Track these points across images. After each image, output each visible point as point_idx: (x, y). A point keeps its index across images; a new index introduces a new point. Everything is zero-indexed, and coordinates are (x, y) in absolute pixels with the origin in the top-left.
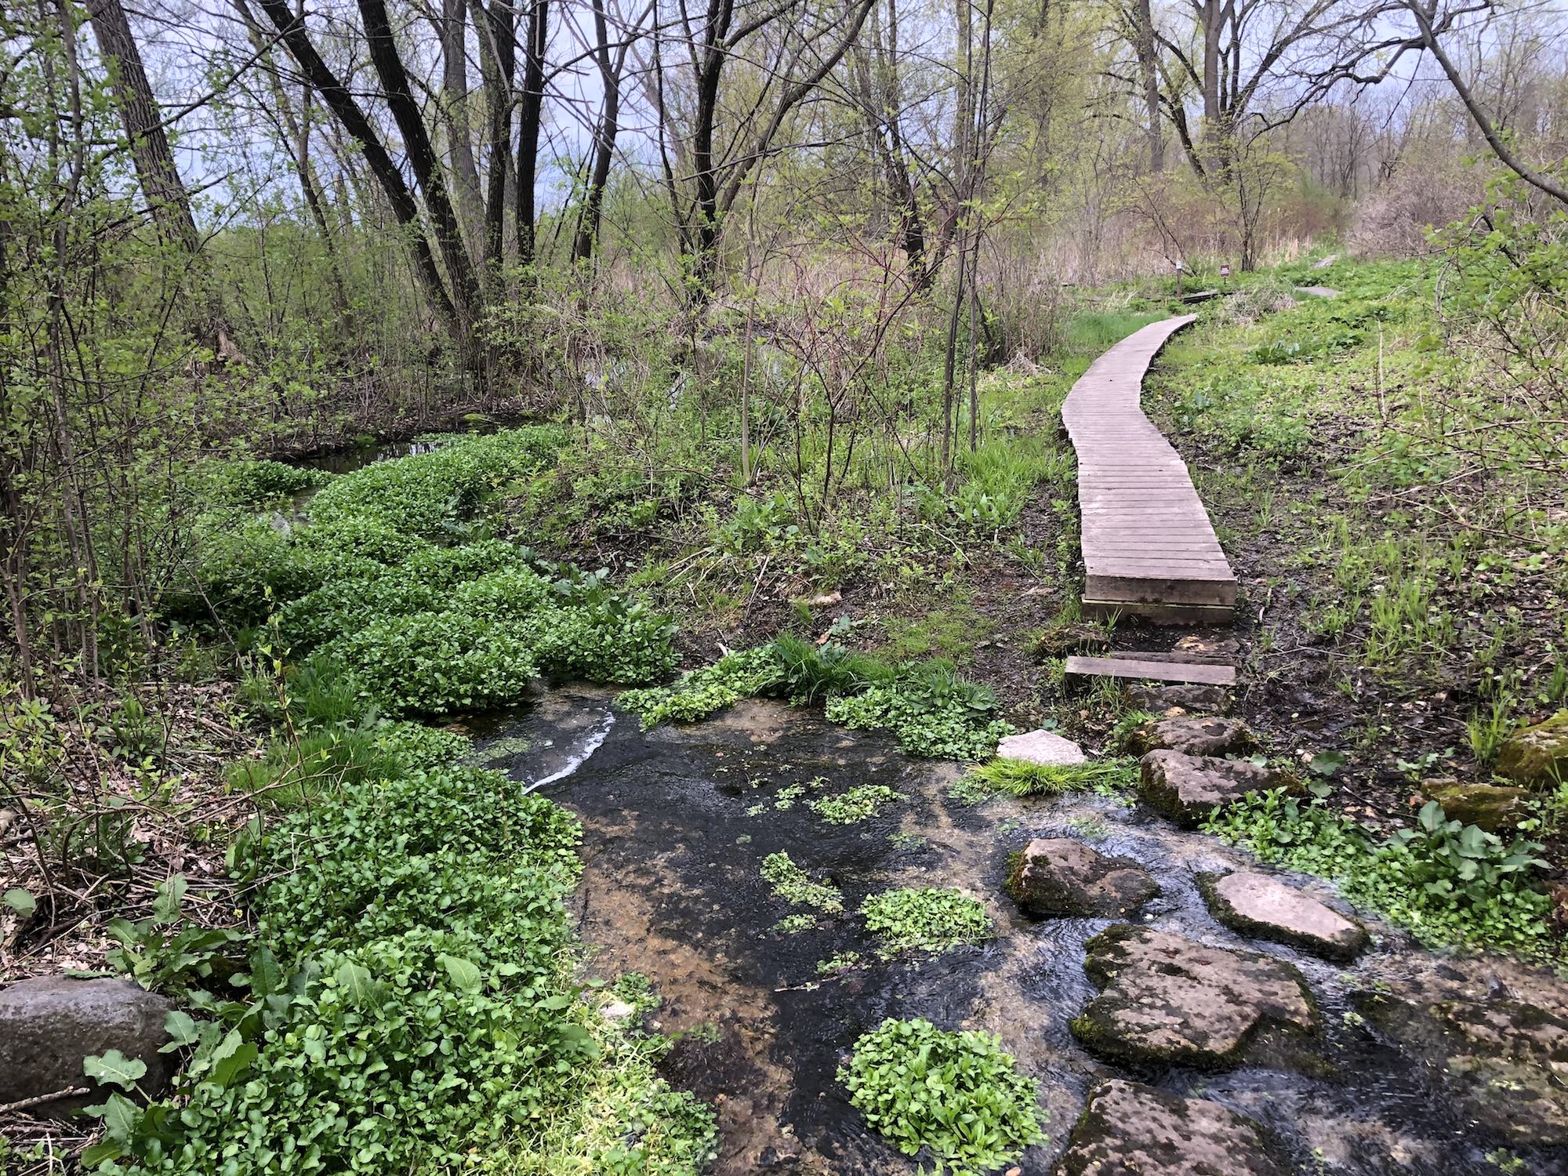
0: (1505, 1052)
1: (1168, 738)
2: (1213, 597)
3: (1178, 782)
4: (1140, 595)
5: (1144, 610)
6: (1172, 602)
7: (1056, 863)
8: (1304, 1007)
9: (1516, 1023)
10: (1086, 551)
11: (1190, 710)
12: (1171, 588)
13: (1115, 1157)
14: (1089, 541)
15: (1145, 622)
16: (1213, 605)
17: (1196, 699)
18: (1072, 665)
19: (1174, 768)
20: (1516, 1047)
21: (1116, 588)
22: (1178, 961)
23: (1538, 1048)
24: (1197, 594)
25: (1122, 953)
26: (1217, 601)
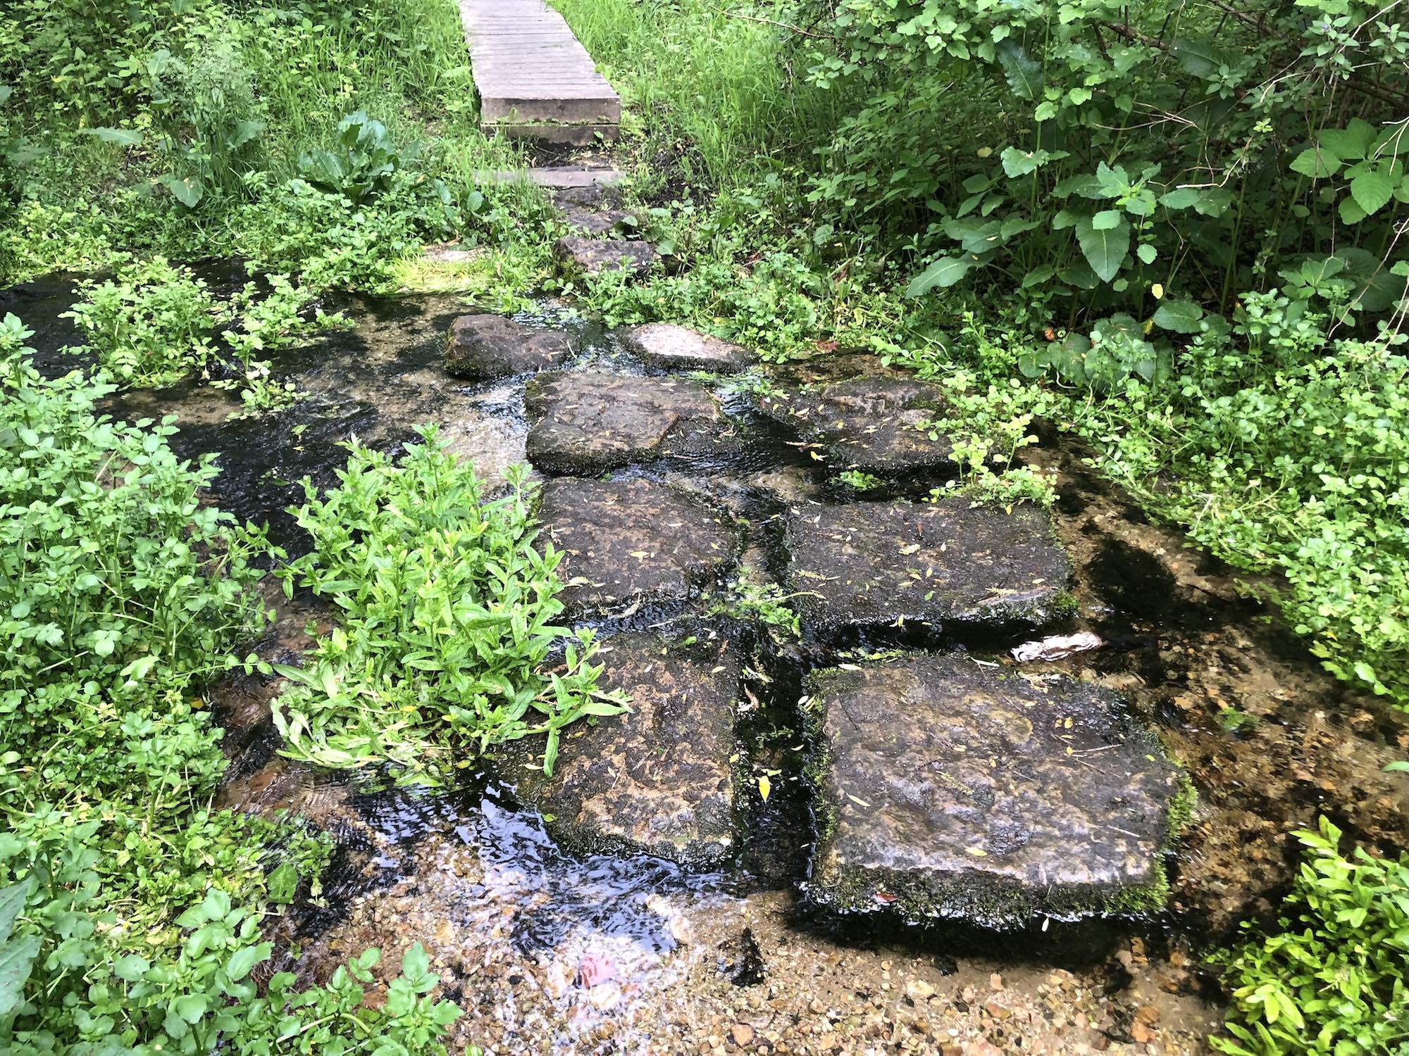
2: (601, 115)
3: (586, 262)
4: (534, 115)
5: (539, 130)
6: (563, 123)
7: (483, 333)
10: (479, 80)
12: (562, 109)
15: (541, 143)
17: (593, 197)
19: (585, 252)
21: (511, 110)
23: (890, 403)
24: (586, 114)
25: (553, 391)
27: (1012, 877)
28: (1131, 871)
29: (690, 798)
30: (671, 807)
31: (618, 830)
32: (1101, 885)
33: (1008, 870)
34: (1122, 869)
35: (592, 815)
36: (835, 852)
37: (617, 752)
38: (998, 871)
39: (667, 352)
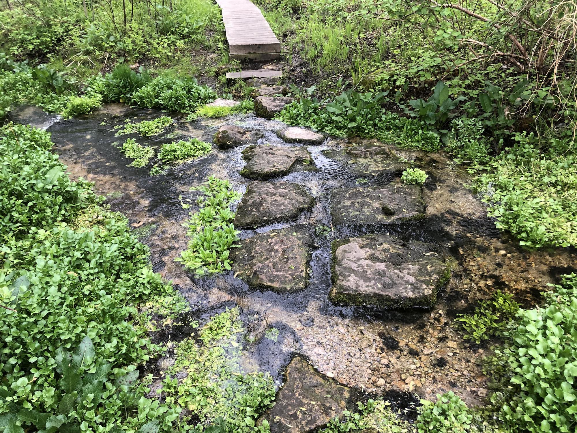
0: (363, 156)
1: (262, 94)
2: (273, 50)
3: (267, 105)
4: (248, 51)
5: (251, 56)
6: (260, 52)
7: (229, 132)
8: (308, 156)
9: (365, 149)
10: (228, 38)
11: (268, 85)
12: (259, 48)
13: (256, 197)
14: (229, 35)
15: (251, 61)
16: (273, 52)
17: (270, 81)
18: (228, 75)
19: (266, 102)
20: (365, 155)
21: (241, 50)
22: (271, 151)
23: (370, 153)
24: (268, 49)
25: (254, 152)
26: (274, 51)
27: (388, 295)
28: (426, 294)
29: (292, 275)
30: (286, 277)
31: (269, 284)
32: (416, 298)
33: (387, 293)
34: (423, 293)
35: (262, 280)
36: (335, 289)
37: (270, 262)
38: (384, 294)
39: (294, 138)
